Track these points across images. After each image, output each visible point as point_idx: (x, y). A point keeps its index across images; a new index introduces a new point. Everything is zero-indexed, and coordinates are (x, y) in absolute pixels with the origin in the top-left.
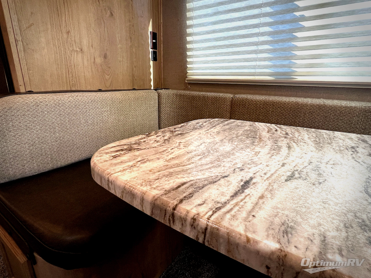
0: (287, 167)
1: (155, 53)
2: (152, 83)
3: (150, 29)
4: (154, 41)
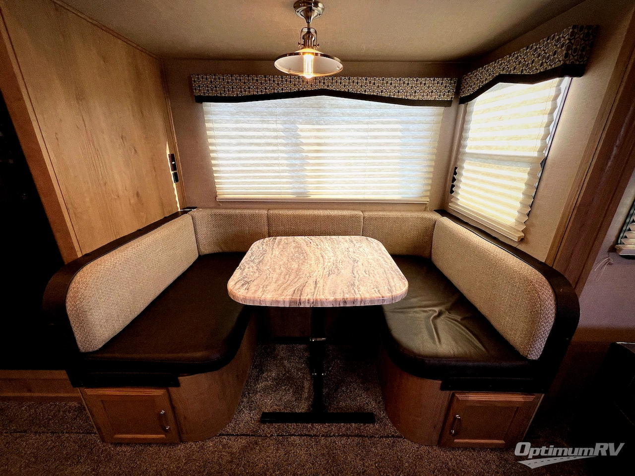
0: (326, 270)
1: (175, 175)
2: (178, 205)
3: (168, 152)
4: (173, 163)
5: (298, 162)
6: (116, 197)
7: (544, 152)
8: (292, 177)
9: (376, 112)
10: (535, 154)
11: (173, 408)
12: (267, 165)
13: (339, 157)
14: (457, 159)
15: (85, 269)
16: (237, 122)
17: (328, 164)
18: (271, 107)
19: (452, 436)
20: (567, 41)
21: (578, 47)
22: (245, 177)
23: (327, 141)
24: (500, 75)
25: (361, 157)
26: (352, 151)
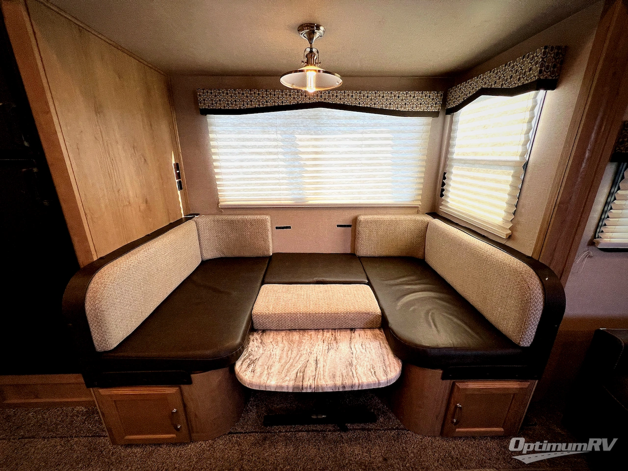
1: (180, 183)
2: (182, 212)
3: (173, 162)
4: (178, 172)
5: (297, 170)
6: (128, 204)
7: (525, 156)
8: (292, 184)
9: (370, 122)
10: (518, 158)
11: (185, 406)
12: (267, 173)
13: (335, 165)
14: (445, 165)
15: (102, 270)
16: (239, 133)
17: (325, 171)
18: (271, 119)
19: (454, 425)
20: (541, 60)
21: (550, 64)
22: (246, 185)
23: (324, 149)
24: (482, 89)
25: (357, 164)
26: (348, 159)
